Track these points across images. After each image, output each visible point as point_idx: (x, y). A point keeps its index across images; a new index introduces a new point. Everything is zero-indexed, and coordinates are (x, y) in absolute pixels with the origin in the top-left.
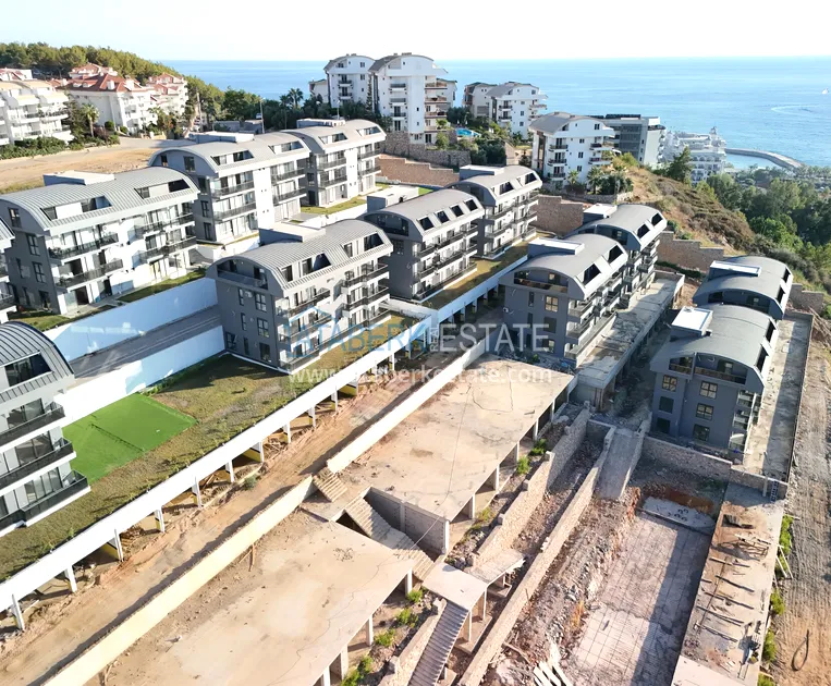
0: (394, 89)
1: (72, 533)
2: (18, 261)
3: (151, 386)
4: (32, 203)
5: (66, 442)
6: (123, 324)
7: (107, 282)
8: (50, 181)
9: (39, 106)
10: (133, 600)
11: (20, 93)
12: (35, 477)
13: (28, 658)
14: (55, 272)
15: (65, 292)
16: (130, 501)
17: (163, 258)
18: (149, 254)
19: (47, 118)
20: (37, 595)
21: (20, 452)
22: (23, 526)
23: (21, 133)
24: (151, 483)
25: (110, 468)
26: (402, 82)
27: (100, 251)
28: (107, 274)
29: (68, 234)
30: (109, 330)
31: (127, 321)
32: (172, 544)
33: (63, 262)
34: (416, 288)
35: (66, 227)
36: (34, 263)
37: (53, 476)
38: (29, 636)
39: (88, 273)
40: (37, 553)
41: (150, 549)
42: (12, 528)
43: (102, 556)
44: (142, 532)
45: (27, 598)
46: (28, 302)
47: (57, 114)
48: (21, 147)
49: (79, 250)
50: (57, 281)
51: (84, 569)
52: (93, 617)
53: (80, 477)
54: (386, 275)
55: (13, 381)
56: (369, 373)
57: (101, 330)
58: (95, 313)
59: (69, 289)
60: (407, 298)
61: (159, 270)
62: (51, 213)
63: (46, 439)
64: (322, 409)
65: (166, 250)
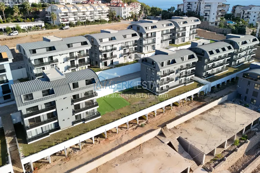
0: (206, 7)
1: (95, 128)
2: (92, 52)
3: (120, 91)
4: (97, 37)
5: (97, 103)
6: (115, 73)
7: (112, 61)
8: (102, 31)
9: (102, 11)
10: (107, 150)
11: (98, 7)
12: (88, 110)
13: (81, 158)
14: (100, 56)
15: (102, 62)
16: (110, 123)
17: (127, 56)
18: (124, 54)
19: (103, 14)
20: (85, 142)
21: (86, 103)
22: (84, 123)
23: (97, 18)
24: (116, 119)
25: (106, 112)
26: (209, 5)
27: (112, 52)
28: (113, 59)
29: (104, 46)
30: (111, 74)
31: (116, 72)
32: (119, 137)
33: (102, 54)
34: (204, 74)
35: (104, 44)
36: (95, 53)
37: (93, 111)
38: (82, 152)
39: (108, 58)
40: (86, 131)
41: (113, 138)
42: (82, 123)
43: (101, 136)
44: (112, 132)
45: (82, 142)
46: (93, 64)
47: (106, 13)
48: (96, 21)
49: (107, 51)
50: (100, 59)
51: (97, 138)
52: (97, 152)
53: (99, 113)
54: (194, 68)
55: (87, 84)
56: (184, 99)
57: (109, 74)
58: (108, 69)
59: (103, 62)
60: (201, 76)
61: (126, 59)
62: (101, 40)
63: (92, 101)
64: (167, 108)
65: (128, 53)
